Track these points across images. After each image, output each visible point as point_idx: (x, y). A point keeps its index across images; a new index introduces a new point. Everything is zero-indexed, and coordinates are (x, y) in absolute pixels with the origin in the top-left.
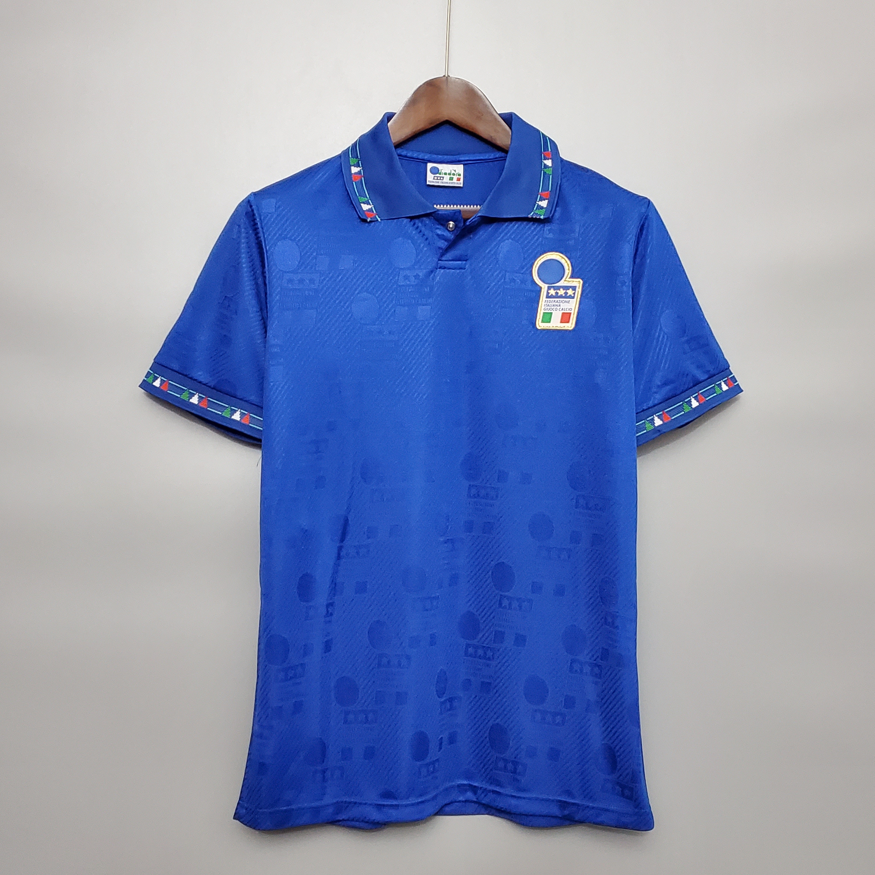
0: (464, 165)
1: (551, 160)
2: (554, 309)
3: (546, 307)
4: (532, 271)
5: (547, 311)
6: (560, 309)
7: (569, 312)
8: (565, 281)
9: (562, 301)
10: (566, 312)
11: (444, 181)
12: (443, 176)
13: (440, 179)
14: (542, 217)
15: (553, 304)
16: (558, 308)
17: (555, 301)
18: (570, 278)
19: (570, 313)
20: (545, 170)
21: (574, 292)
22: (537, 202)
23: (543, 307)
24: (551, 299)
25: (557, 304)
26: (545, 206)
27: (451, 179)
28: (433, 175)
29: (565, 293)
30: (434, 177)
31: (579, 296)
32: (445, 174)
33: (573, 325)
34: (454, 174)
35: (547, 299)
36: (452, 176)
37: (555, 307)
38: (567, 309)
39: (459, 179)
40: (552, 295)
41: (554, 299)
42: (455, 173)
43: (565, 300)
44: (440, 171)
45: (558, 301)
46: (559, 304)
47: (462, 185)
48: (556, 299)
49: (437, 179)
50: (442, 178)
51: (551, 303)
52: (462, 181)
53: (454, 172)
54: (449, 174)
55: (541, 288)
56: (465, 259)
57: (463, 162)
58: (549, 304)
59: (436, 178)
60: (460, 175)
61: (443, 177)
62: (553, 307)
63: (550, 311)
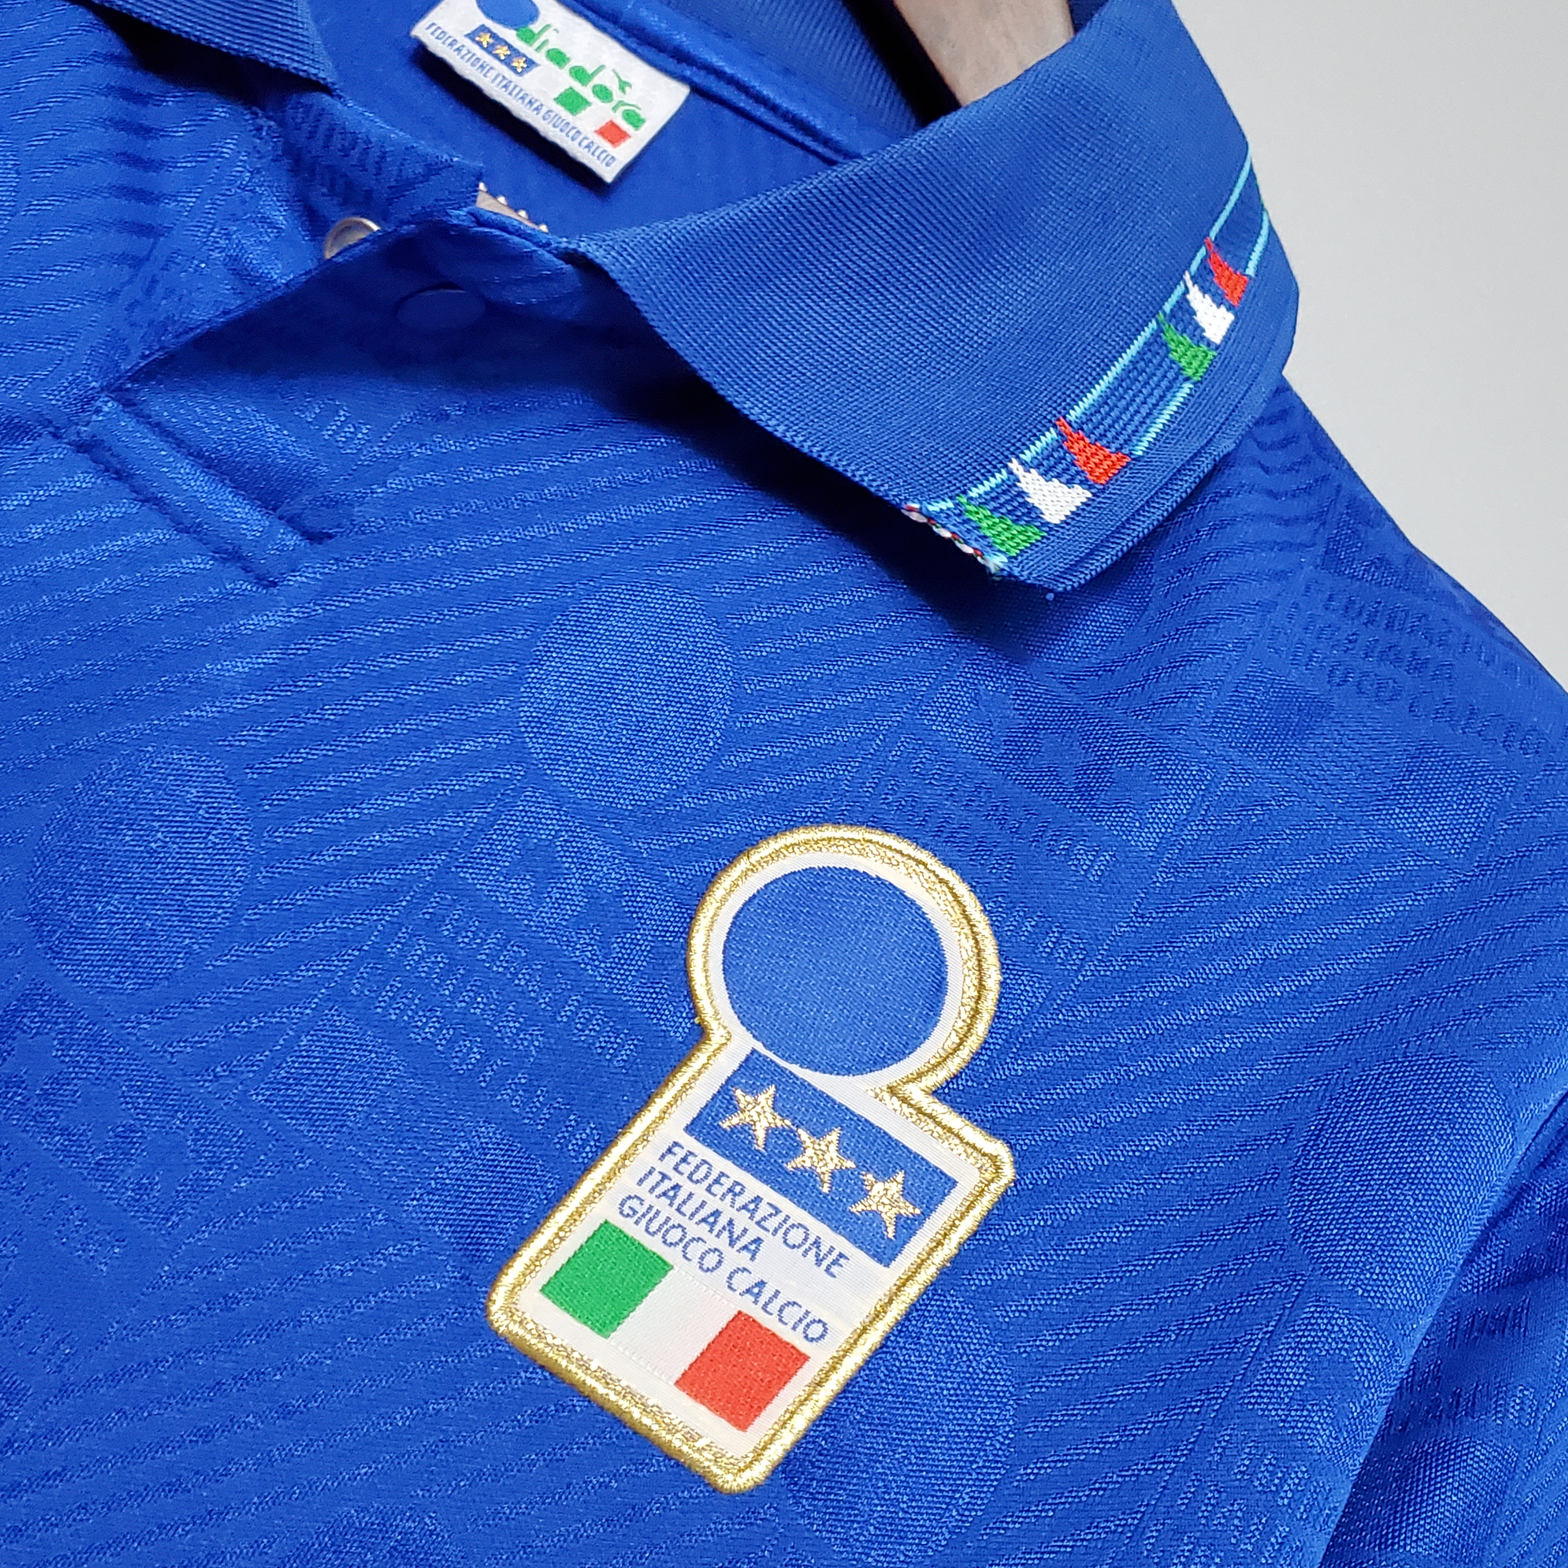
0: (696, 90)
1: (1230, 317)
2: (695, 1250)
3: (650, 1199)
4: (711, 879)
5: (628, 1226)
6: (743, 1282)
7: (796, 1339)
8: (892, 1091)
9: (786, 1227)
10: (769, 1322)
11: (530, 82)
12: (539, 57)
13: (507, 62)
14: (995, 562)
15: (713, 1204)
16: (734, 1258)
17: (734, 1191)
18: (938, 1093)
19: (802, 1358)
20: (1170, 335)
21: (909, 1210)
22: (1014, 465)
23: (626, 1182)
24: (720, 1164)
25: (742, 1220)
26: (1054, 513)
27: (571, 101)
28: (481, 19)
29: (838, 1176)
30: (483, 29)
31: (928, 1274)
32: (558, 57)
33: (759, 1472)
34: (603, 93)
35: (690, 1143)
36: (586, 92)
37: (712, 1241)
38: (791, 1314)
39: (613, 134)
40: (746, 1130)
41: (736, 1173)
42: (617, 96)
43: (818, 1228)
44: (535, 27)
45: (764, 1210)
46: (755, 1232)
47: (608, 174)
48: (754, 1186)
49: (489, 50)
50: (519, 64)
51: (700, 1192)
52: (625, 153)
53: (614, 87)
54: (580, 74)
55: (700, 1034)
56: (311, 522)
57: (701, 78)
58: (687, 1187)
59: (486, 39)
60: (635, 120)
61: (530, 63)
62: (694, 1229)
63: (654, 1244)
